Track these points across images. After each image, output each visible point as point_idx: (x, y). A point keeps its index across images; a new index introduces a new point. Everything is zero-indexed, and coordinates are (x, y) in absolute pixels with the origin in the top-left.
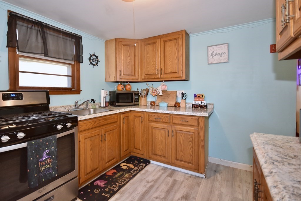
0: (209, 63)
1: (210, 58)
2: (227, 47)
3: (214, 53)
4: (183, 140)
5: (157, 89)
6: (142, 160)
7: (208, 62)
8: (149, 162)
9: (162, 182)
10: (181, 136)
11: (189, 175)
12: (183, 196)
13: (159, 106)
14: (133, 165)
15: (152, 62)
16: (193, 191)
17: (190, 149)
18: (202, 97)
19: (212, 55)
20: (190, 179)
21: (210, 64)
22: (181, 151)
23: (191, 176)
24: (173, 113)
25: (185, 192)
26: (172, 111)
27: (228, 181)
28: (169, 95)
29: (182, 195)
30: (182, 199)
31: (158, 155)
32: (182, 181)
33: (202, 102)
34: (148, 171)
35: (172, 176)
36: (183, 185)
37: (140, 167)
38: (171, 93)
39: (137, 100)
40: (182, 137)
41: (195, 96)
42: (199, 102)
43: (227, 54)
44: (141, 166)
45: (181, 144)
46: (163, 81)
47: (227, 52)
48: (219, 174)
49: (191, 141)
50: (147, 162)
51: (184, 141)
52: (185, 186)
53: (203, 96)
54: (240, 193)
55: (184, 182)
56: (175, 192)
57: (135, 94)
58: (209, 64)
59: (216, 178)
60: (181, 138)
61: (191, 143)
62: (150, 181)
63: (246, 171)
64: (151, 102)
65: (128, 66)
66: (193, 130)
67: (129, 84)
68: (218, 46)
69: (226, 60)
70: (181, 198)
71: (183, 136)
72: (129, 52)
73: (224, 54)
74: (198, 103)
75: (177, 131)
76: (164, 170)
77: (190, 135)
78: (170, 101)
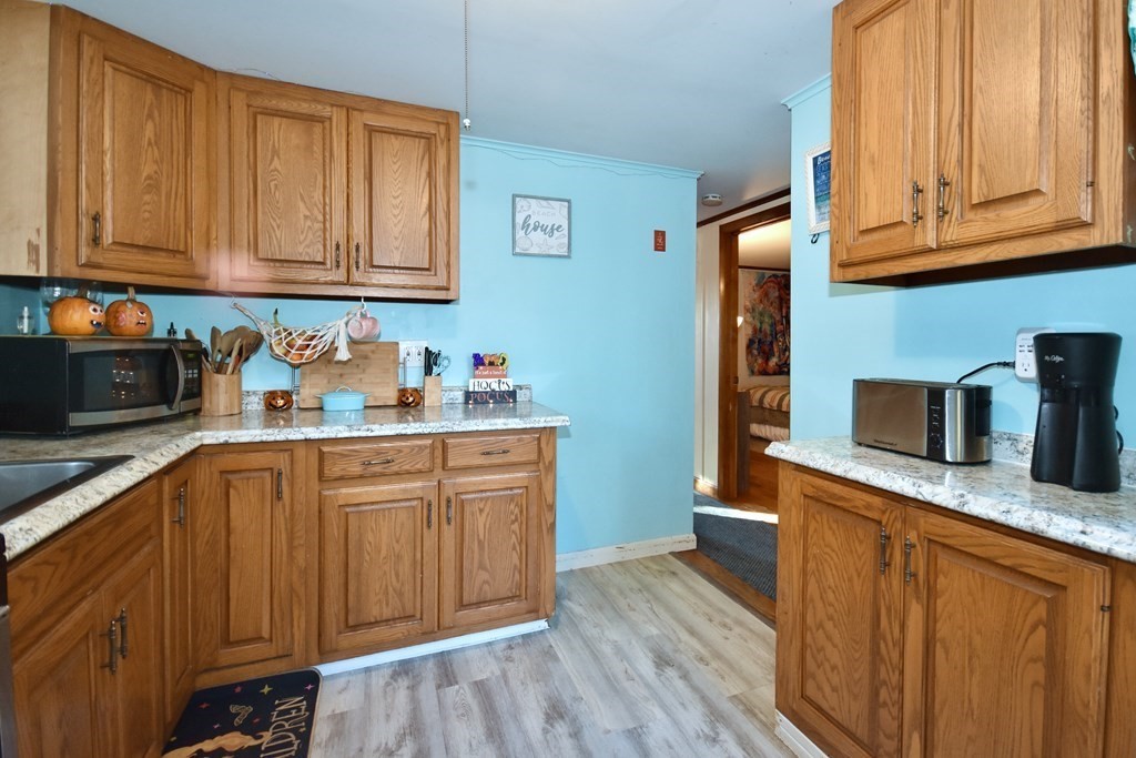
0: (518, 250)
1: (520, 233)
2: (566, 210)
3: (532, 222)
4: (487, 526)
5: (320, 334)
6: (266, 690)
7: (514, 248)
8: (315, 678)
9: (444, 718)
10: (481, 511)
11: (503, 645)
12: (547, 714)
13: (321, 409)
14: (238, 734)
15: (301, 205)
16: (556, 683)
17: (514, 548)
18: (502, 364)
19: (525, 226)
20: (516, 654)
21: (520, 254)
22: (482, 567)
23: (510, 644)
24: (450, 430)
25: (540, 698)
26: (443, 423)
27: (600, 608)
28: (366, 357)
29: (542, 716)
30: (552, 725)
31: (376, 623)
32: (498, 673)
33: (503, 380)
34: (342, 714)
35: (454, 677)
36: (514, 683)
37: (287, 720)
38: (373, 352)
39: (195, 390)
40: (484, 515)
41: (478, 360)
42: (489, 381)
43: (566, 232)
44: (288, 711)
45: (479, 541)
46: (358, 299)
47: (565, 226)
48: (569, 600)
49: (516, 520)
50: (306, 685)
51: (490, 528)
52: (523, 683)
53: (504, 359)
54: (646, 622)
55: (509, 674)
56: (516, 717)
57: (184, 353)
58: (515, 254)
59: (572, 613)
60: (481, 520)
61: (515, 527)
62: (392, 744)
63: (611, 564)
64: (271, 397)
65: (147, 198)
66: (522, 478)
67: (133, 301)
68: (544, 203)
69: (564, 251)
70: (547, 722)
71: (487, 510)
72: (150, 116)
73: (557, 229)
74: (489, 385)
75: (463, 497)
76: (407, 673)
77: (512, 498)
78: (372, 383)
